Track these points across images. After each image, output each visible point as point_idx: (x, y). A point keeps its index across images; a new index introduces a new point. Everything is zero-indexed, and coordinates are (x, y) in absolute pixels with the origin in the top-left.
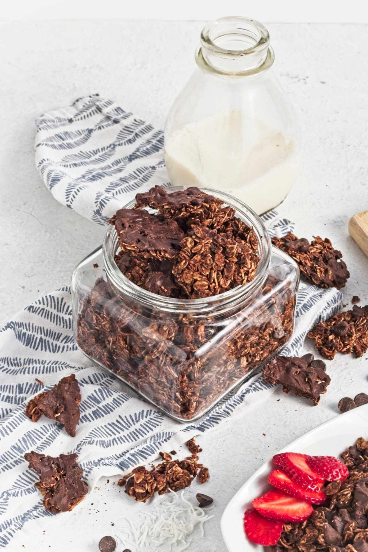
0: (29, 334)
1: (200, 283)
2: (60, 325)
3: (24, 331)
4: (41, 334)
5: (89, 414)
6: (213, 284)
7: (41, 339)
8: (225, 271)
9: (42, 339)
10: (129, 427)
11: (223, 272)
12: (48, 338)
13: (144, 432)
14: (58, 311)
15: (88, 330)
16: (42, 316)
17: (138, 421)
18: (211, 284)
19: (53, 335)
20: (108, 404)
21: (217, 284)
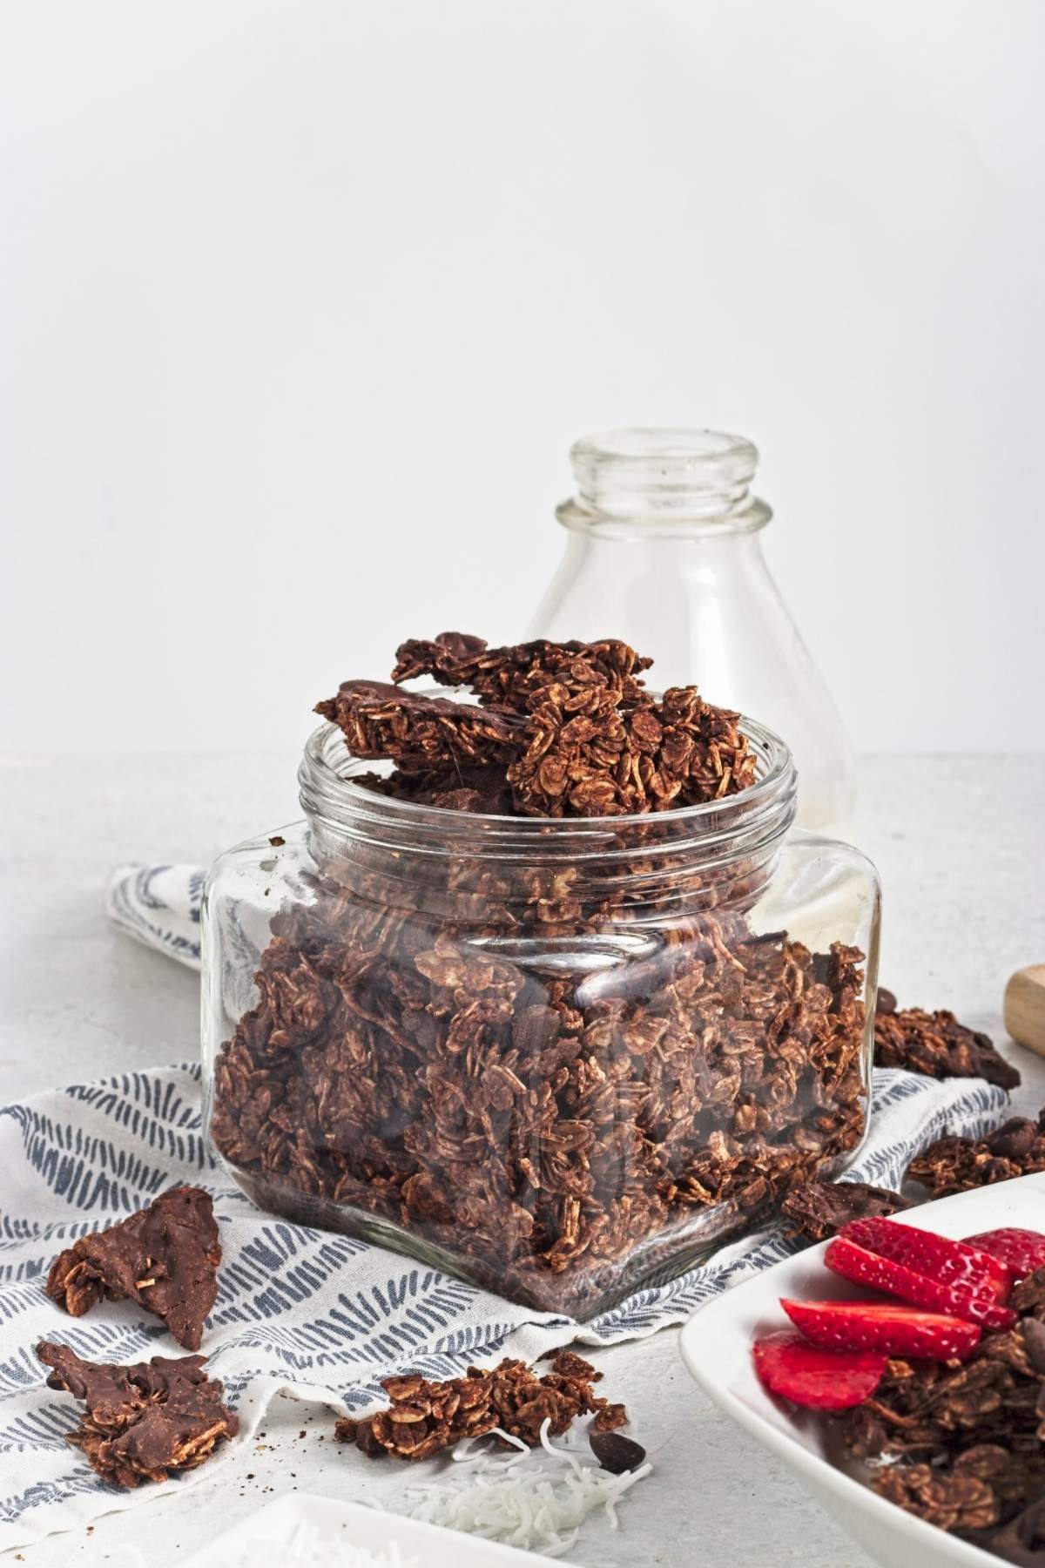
0: (65, 1158)
1: (589, 787)
2: (161, 1146)
3: (52, 1145)
4: (104, 1164)
5: (246, 1306)
6: (630, 789)
7: (103, 1182)
8: (664, 754)
9: (107, 1183)
10: (372, 1324)
11: (657, 758)
12: (122, 1182)
13: (417, 1331)
14: (157, 1113)
15: (250, 1072)
16: (108, 1111)
17: (397, 1302)
18: (624, 788)
19: (141, 1173)
20: (304, 1263)
21: (641, 787)
